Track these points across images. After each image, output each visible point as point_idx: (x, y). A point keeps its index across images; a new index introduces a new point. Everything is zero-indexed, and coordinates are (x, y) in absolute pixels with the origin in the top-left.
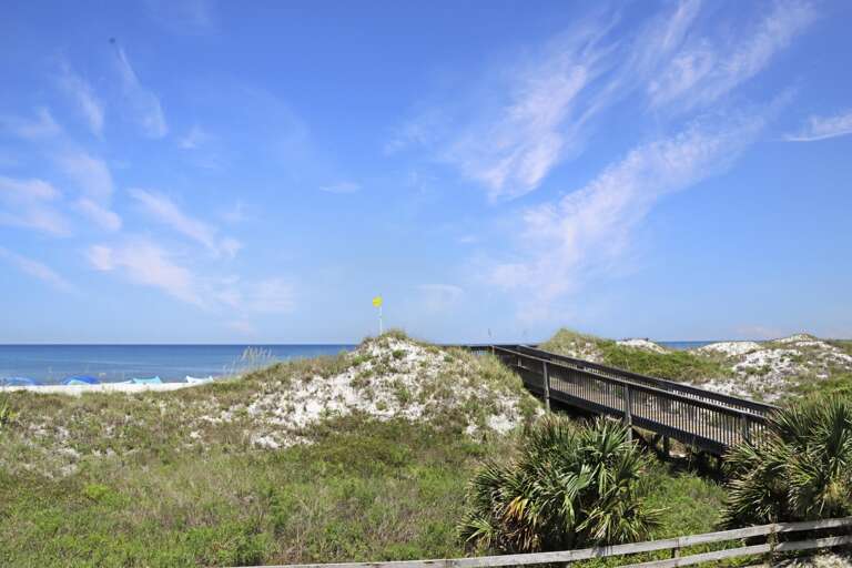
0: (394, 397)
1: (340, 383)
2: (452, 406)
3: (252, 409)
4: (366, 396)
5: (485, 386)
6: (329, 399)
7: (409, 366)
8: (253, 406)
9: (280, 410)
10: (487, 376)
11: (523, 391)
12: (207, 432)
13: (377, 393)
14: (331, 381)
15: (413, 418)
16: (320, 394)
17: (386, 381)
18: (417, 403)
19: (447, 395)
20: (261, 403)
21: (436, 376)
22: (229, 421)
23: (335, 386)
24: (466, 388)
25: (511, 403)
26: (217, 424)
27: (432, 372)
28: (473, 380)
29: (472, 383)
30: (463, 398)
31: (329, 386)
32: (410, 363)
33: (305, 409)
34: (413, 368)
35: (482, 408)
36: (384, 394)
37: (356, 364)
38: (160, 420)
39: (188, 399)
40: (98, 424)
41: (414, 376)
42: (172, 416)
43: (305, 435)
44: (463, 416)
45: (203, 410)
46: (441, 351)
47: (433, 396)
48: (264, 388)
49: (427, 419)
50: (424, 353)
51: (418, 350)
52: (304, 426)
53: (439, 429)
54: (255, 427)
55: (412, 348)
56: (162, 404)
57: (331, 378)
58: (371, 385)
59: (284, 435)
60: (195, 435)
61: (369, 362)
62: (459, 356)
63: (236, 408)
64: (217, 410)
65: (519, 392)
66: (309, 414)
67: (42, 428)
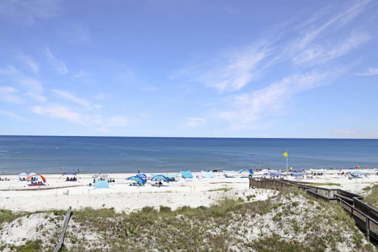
0: (292, 228)
1: (268, 218)
2: (319, 236)
3: (229, 228)
4: (279, 226)
5: (336, 224)
6: (263, 226)
7: (299, 211)
8: (230, 227)
9: (241, 230)
10: (337, 219)
11: (356, 228)
12: (210, 240)
13: (284, 224)
14: (264, 217)
15: (300, 241)
16: (259, 224)
17: (289, 219)
18: (302, 233)
19: (317, 229)
20: (233, 226)
21: (312, 216)
22: (219, 234)
23: (266, 219)
24: (327, 225)
25: (349, 236)
26: (214, 236)
27: (311, 215)
28: (330, 221)
29: (330, 223)
30: (325, 231)
31: (263, 220)
32: (300, 209)
33: (252, 231)
34: (301, 212)
35: (335, 238)
36: (287, 225)
37: (275, 208)
38: (191, 231)
39: (202, 220)
40: (167, 235)
41: (302, 217)
42: (196, 230)
43: (252, 247)
44: (325, 242)
45: (208, 226)
46: (315, 202)
47: (310, 229)
48: (235, 218)
49: (307, 242)
50: (306, 203)
51: (304, 202)
52: (251, 241)
53: (312, 248)
54: (230, 240)
55: (301, 200)
56: (191, 222)
57: (264, 215)
58: (282, 220)
59: (242, 246)
60: (205, 241)
61: (281, 207)
62: (324, 206)
63: (222, 226)
64: (214, 227)
65: (353, 229)
66: (253, 235)
67: (146, 236)
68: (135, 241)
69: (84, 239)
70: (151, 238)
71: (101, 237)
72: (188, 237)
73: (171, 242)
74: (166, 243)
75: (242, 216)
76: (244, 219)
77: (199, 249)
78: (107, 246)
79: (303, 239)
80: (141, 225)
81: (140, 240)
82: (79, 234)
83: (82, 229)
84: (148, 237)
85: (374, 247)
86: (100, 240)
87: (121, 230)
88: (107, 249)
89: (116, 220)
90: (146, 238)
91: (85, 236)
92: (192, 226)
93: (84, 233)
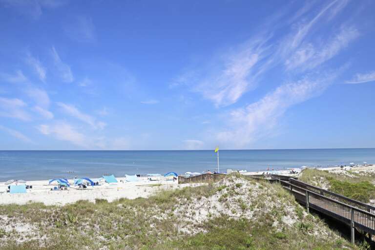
0: (239, 207)
1: (214, 199)
2: (266, 212)
3: (175, 212)
4: (226, 206)
5: (278, 201)
6: (210, 208)
7: (244, 191)
9: (188, 213)
10: (279, 196)
11: (296, 202)
12: (157, 225)
13: (231, 205)
14: (210, 199)
15: (249, 218)
16: (206, 206)
17: (234, 199)
18: (250, 210)
19: (263, 206)
20: (179, 210)
21: (256, 196)
22: (166, 218)
23: (212, 201)
24: (271, 202)
25: (291, 210)
26: (161, 220)
27: (255, 194)
28: (273, 198)
29: (273, 200)
30: (270, 207)
31: (209, 202)
32: (244, 190)
33: (200, 213)
35: (280, 212)
36: (234, 205)
37: (220, 190)
38: (135, 218)
39: (145, 206)
40: (111, 222)
41: (246, 196)
42: (141, 217)
43: (202, 227)
44: (271, 217)
45: (153, 212)
46: (257, 183)
47: (256, 206)
48: (180, 202)
49: (256, 219)
50: (249, 184)
51: (247, 183)
52: (200, 222)
53: (261, 224)
54: (179, 223)
55: (244, 182)
56: (135, 210)
57: (210, 197)
58: (228, 201)
59: (192, 227)
60: (152, 226)
61: (225, 189)
62: (265, 186)
63: (168, 211)
64: (159, 213)
65: (294, 204)
66: (202, 216)
67: (87, 225)
68: (76, 230)
69: (14, 232)
70: (94, 226)
71: (35, 228)
72: (134, 224)
73: (116, 229)
74: (112, 230)
75: (188, 200)
76: (190, 203)
77: (148, 234)
78: (45, 237)
79: (251, 216)
80: (81, 214)
81: (82, 229)
82: (7, 227)
83: (11, 220)
84: (90, 225)
85: (314, 217)
86: (36, 231)
87: (58, 220)
88: (45, 240)
89: (52, 210)
90: (88, 227)
91: (16, 228)
92: (136, 213)
93: (14, 225)
